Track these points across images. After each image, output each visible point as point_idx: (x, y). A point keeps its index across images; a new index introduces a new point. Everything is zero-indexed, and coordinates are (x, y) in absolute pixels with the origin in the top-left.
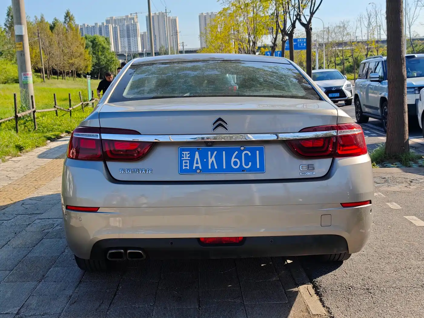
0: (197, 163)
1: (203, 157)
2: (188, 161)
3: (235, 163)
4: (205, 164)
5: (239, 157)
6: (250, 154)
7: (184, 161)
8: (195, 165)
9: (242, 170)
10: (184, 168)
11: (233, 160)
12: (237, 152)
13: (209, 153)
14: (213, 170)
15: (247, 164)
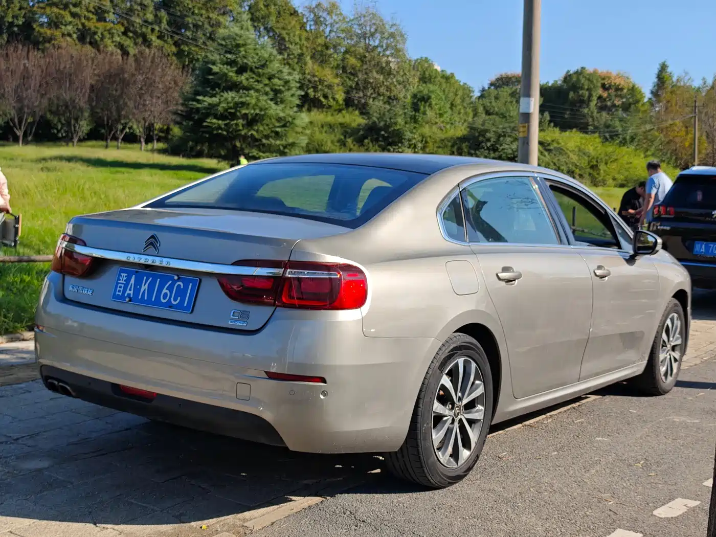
0: (130, 290)
1: (138, 283)
2: (123, 285)
3: (165, 296)
4: (137, 291)
5: (170, 289)
6: (182, 287)
7: (119, 285)
8: (128, 291)
9: (169, 305)
10: (117, 293)
11: (165, 291)
12: (170, 282)
13: (145, 278)
14: (142, 301)
15: (175, 300)
